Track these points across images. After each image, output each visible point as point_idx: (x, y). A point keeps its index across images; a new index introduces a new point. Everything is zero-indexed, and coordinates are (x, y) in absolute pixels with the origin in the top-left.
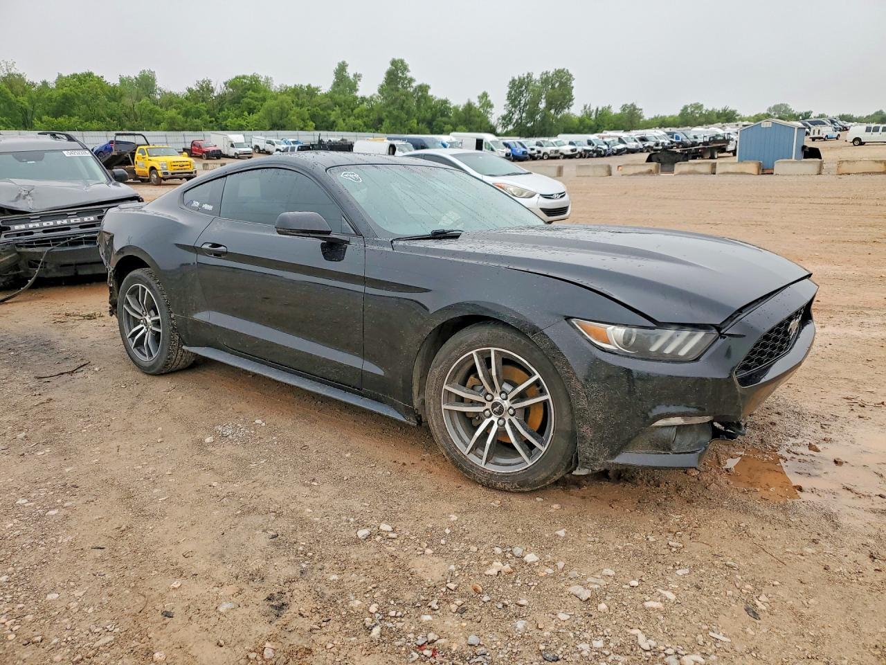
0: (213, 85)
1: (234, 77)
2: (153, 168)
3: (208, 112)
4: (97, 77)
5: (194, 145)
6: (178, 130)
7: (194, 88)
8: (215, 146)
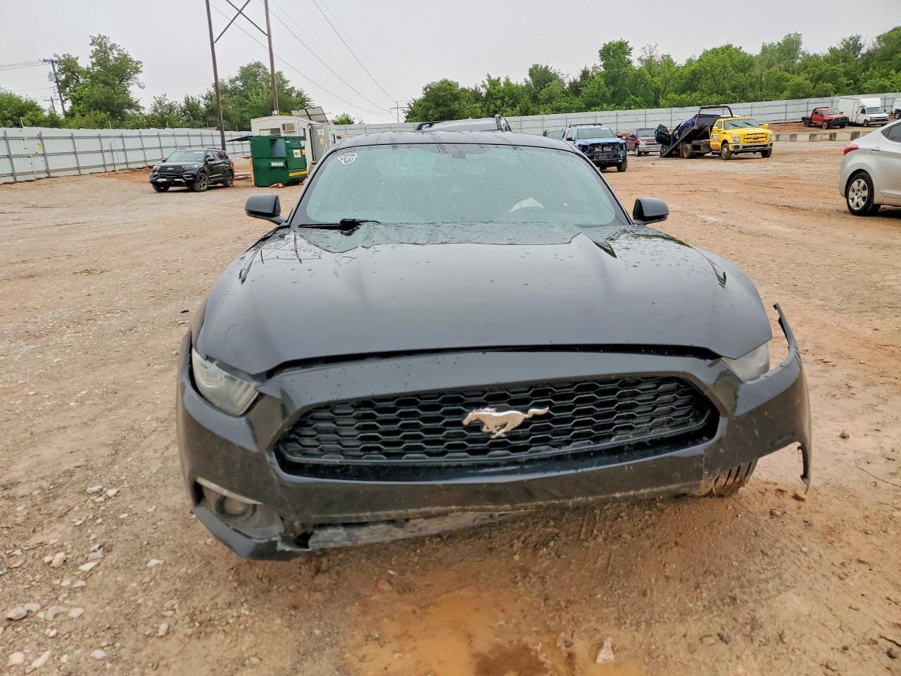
0: (861, 41)
1: (891, 29)
2: (725, 142)
3: (846, 74)
4: (735, 49)
5: (816, 113)
6: (802, 98)
7: (838, 48)
8: (842, 113)
